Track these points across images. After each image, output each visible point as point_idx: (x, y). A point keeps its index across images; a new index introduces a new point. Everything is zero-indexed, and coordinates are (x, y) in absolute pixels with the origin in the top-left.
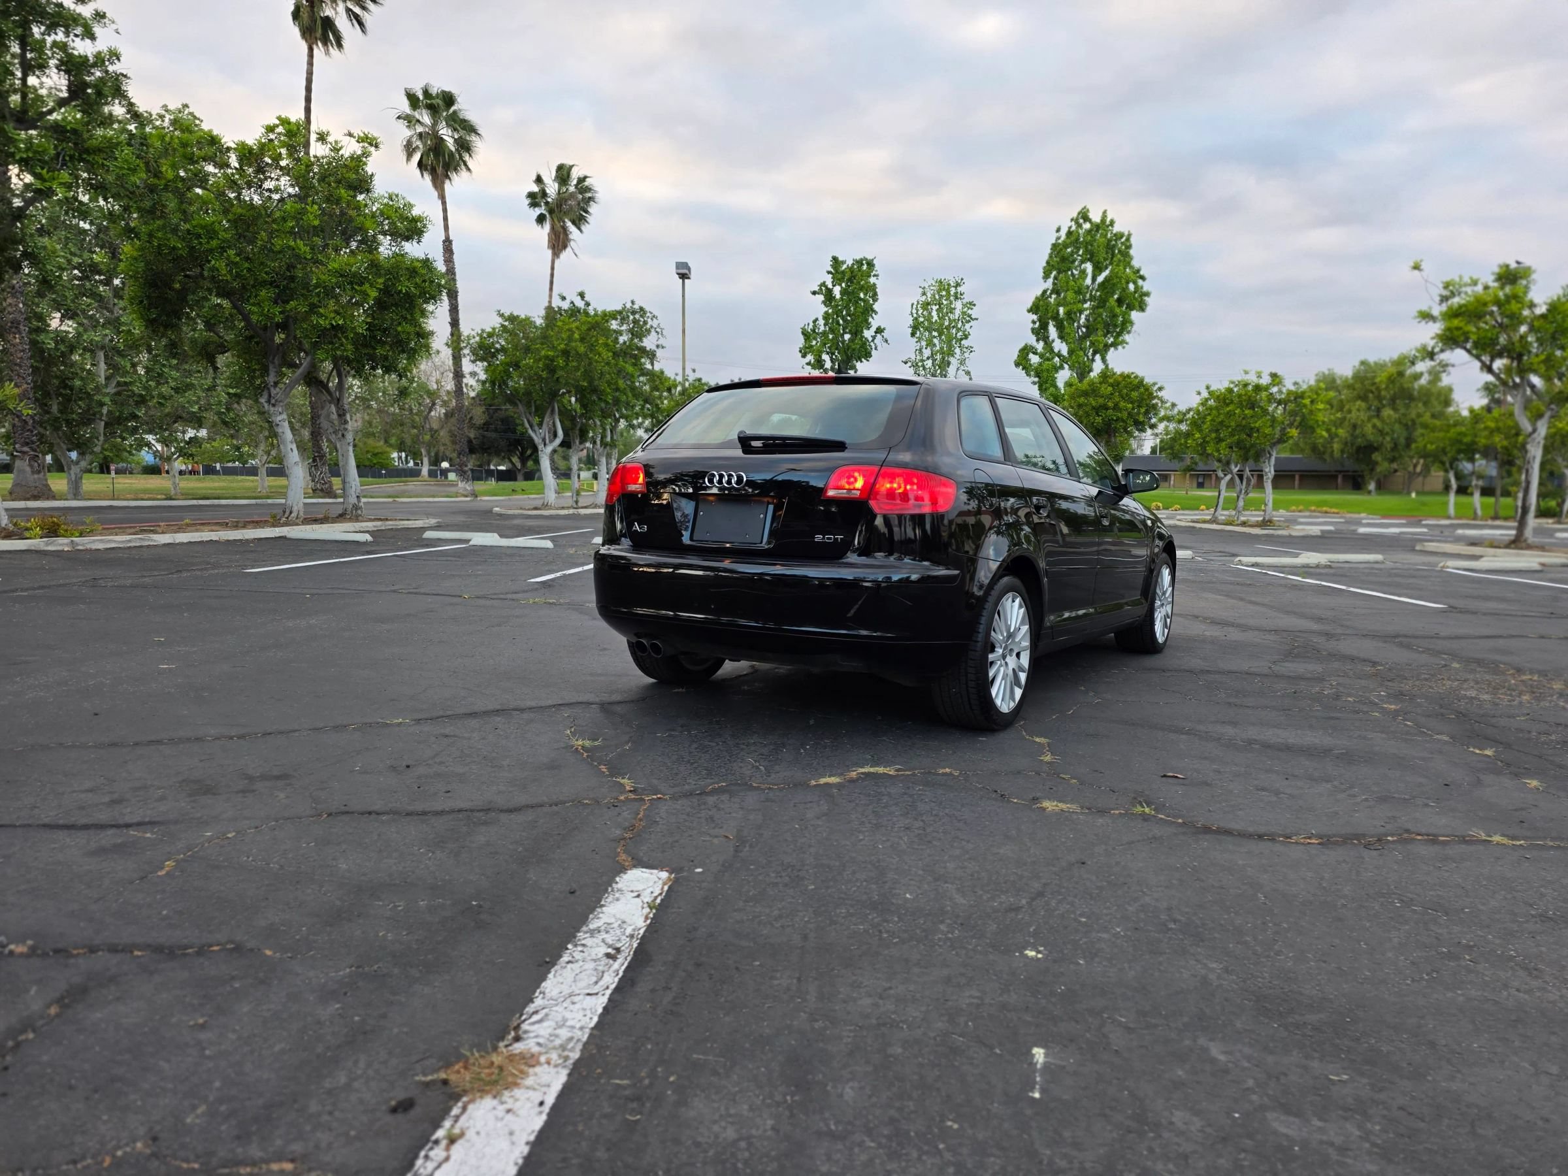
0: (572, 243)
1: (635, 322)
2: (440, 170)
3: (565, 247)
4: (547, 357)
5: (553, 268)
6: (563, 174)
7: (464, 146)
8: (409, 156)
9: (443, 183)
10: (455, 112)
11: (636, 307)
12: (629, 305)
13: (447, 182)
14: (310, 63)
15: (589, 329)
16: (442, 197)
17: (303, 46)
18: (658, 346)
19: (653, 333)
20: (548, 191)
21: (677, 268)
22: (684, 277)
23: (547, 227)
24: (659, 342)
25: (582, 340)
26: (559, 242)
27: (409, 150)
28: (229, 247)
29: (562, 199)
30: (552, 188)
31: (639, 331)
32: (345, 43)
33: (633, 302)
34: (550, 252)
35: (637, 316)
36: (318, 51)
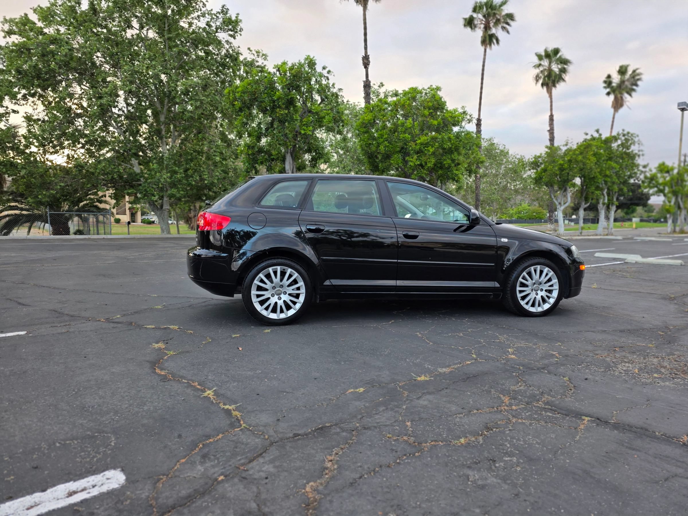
0: (627, 103)
1: (626, 139)
2: (550, 84)
3: (622, 105)
4: (560, 164)
5: (614, 118)
6: (622, 71)
7: (563, 71)
8: (537, 81)
9: (551, 90)
10: (560, 57)
11: (625, 132)
12: (621, 132)
13: (553, 89)
14: (485, 55)
15: (585, 148)
16: (551, 97)
17: (482, 49)
18: (639, 151)
19: (637, 145)
20: (614, 81)
21: (678, 106)
22: (683, 110)
23: (612, 97)
24: (640, 149)
25: (581, 153)
26: (618, 104)
27: (537, 78)
28: (386, 141)
29: (622, 82)
30: (616, 79)
31: (626, 145)
32: (500, 43)
33: (623, 130)
34: (612, 110)
35: (626, 137)
36: (488, 50)
